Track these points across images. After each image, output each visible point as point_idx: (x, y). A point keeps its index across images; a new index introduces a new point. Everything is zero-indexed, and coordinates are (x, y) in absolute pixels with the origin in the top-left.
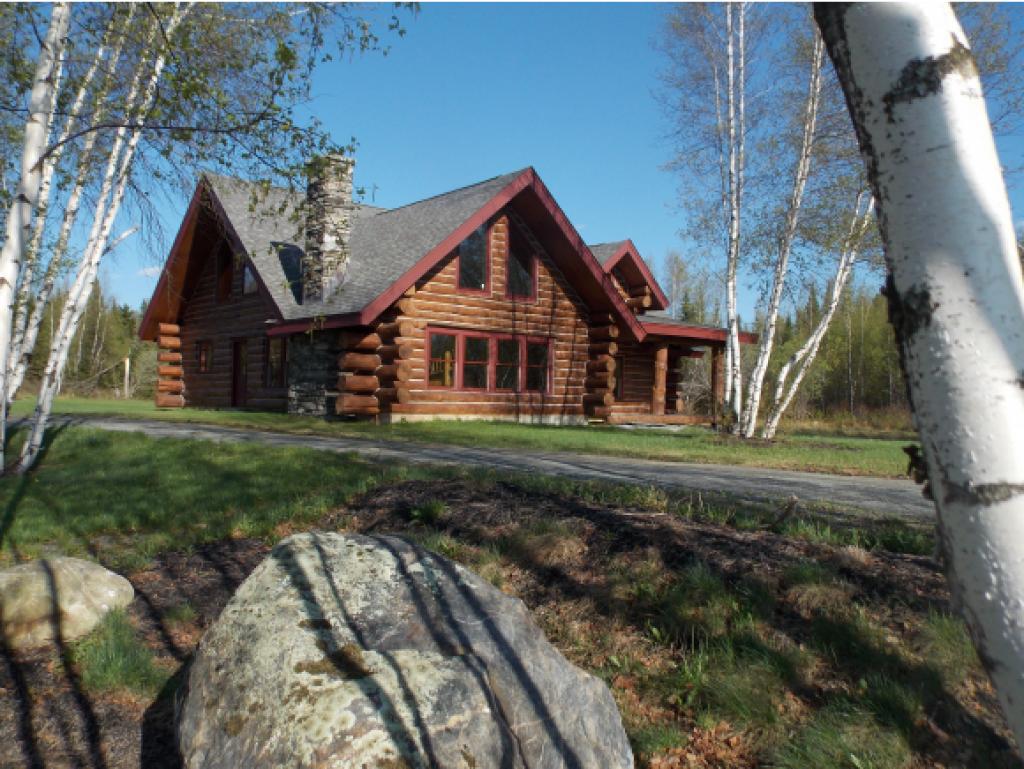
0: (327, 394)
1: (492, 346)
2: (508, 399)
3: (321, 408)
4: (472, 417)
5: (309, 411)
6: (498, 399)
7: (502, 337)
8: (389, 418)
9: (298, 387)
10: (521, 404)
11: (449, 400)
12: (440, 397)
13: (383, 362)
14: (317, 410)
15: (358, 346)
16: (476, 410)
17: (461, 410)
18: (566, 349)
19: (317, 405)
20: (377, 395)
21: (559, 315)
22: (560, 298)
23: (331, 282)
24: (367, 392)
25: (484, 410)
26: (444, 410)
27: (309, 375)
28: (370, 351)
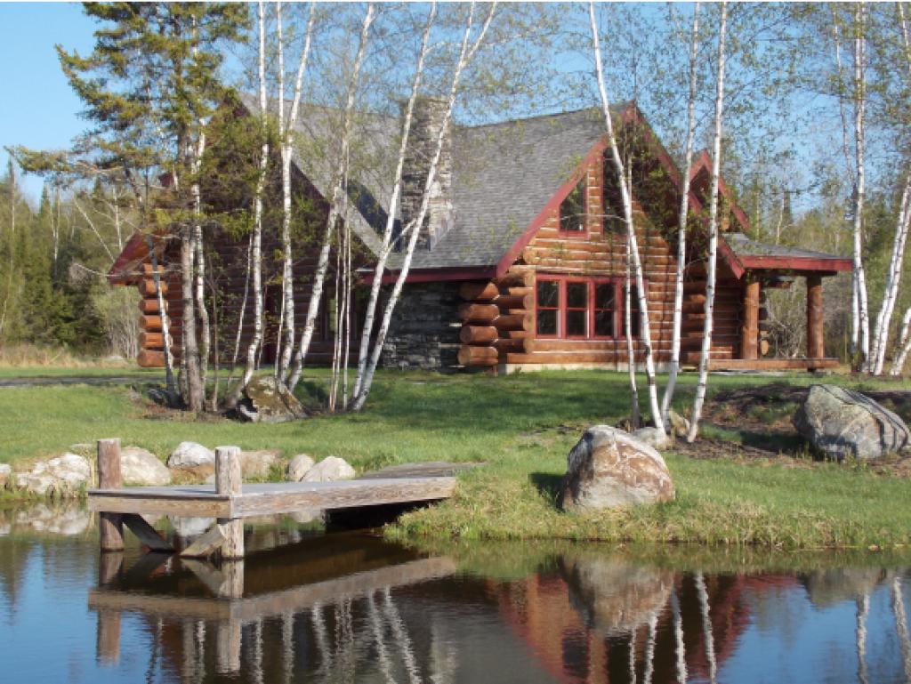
0: (441, 345)
1: (590, 289)
2: (608, 347)
3: (433, 360)
4: (575, 366)
5: (415, 363)
6: (598, 347)
7: (600, 280)
8: (505, 368)
9: (398, 340)
10: (619, 351)
11: (555, 349)
12: (548, 346)
13: (501, 313)
14: (428, 362)
15: (479, 297)
16: (580, 359)
17: (566, 359)
18: (659, 289)
19: (428, 357)
20: (496, 345)
21: (652, 253)
22: (655, 234)
23: (437, 229)
24: (485, 344)
25: (586, 358)
26: (551, 360)
27: (415, 326)
28: (487, 301)
